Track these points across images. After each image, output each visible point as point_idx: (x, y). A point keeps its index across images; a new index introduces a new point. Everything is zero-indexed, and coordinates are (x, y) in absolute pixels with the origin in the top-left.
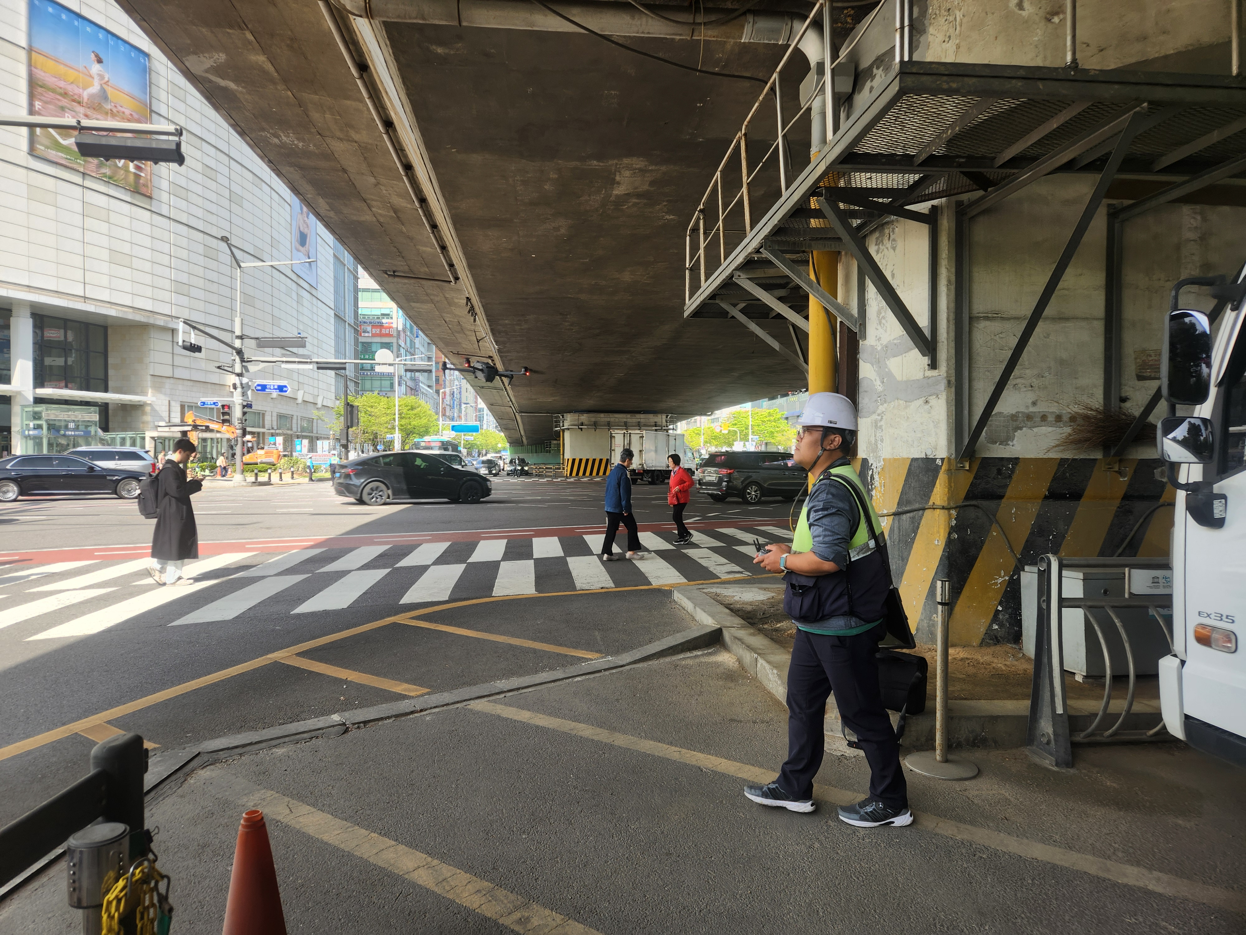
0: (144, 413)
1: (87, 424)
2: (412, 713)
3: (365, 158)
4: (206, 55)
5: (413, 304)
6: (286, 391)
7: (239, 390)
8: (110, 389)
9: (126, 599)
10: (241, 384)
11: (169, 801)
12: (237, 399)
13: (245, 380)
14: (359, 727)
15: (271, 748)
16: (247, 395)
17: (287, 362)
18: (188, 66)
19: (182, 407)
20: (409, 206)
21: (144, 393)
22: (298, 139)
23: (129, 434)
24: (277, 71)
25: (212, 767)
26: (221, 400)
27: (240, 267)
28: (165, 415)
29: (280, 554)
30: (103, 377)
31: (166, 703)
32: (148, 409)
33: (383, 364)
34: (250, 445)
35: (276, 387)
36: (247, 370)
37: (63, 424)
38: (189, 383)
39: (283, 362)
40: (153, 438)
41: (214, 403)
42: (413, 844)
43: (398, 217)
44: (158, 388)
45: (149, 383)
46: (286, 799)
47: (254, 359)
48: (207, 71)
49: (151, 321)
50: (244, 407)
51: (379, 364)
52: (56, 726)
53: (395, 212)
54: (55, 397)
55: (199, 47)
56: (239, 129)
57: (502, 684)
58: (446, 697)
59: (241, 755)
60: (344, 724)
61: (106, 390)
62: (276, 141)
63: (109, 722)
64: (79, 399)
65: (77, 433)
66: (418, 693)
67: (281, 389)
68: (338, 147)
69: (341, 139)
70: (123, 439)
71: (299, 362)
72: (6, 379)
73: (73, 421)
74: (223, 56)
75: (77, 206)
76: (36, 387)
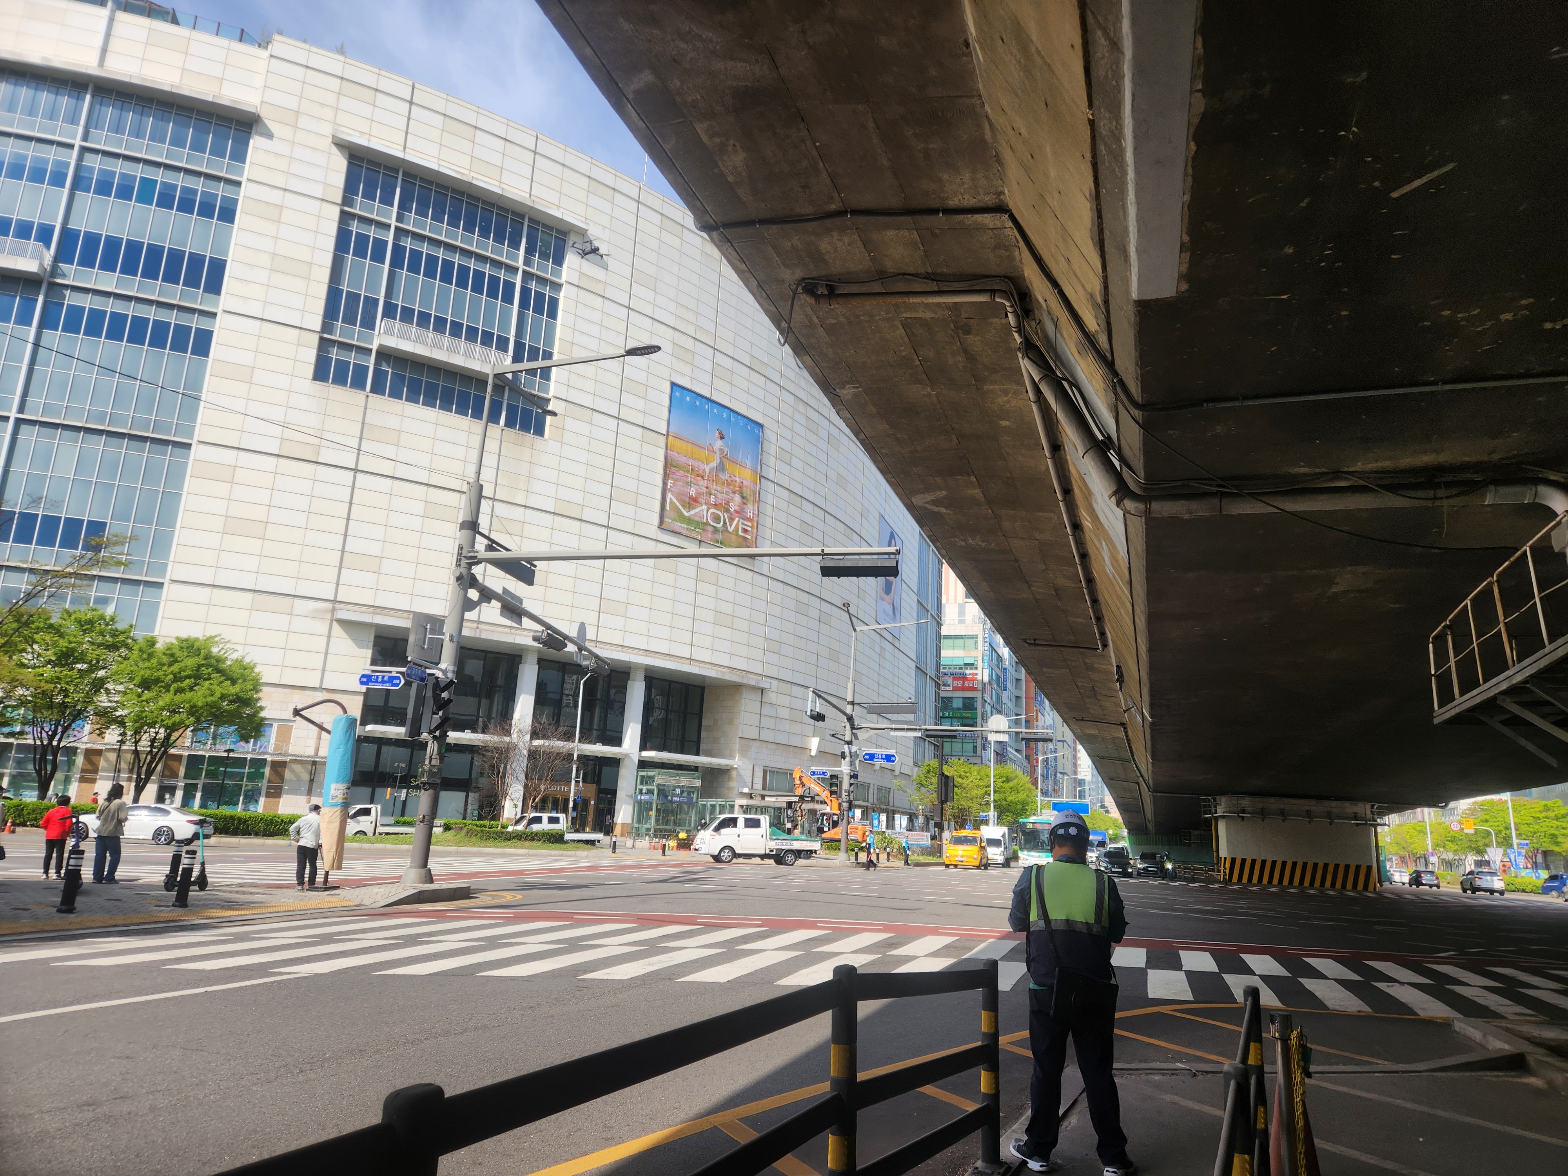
0: (730, 778)
1: (691, 790)
3: (1042, 551)
4: (930, 493)
5: (1045, 670)
6: (893, 761)
7: (848, 759)
8: (701, 752)
10: (850, 753)
12: (845, 768)
13: (854, 749)
16: (855, 764)
17: (896, 729)
18: (912, 501)
19: (765, 772)
21: (732, 757)
22: (983, 541)
23: (719, 802)
24: (986, 498)
26: (829, 770)
27: (855, 630)
28: (748, 780)
30: (695, 740)
32: (734, 773)
33: (997, 732)
35: (883, 757)
36: (857, 738)
37: (671, 788)
38: (773, 746)
39: (891, 729)
40: (741, 806)
41: (824, 773)
43: (1057, 594)
44: (744, 752)
45: (737, 747)
47: (864, 725)
48: (926, 504)
49: (745, 682)
50: (851, 777)
51: (992, 732)
53: (1056, 591)
54: (656, 760)
55: (927, 490)
61: (698, 754)
64: (675, 763)
65: (681, 799)
67: (889, 758)
68: (1017, 544)
69: (1023, 539)
70: (713, 806)
71: (908, 729)
72: (617, 741)
73: (678, 786)
74: (944, 493)
75: (692, 572)
76: (641, 750)
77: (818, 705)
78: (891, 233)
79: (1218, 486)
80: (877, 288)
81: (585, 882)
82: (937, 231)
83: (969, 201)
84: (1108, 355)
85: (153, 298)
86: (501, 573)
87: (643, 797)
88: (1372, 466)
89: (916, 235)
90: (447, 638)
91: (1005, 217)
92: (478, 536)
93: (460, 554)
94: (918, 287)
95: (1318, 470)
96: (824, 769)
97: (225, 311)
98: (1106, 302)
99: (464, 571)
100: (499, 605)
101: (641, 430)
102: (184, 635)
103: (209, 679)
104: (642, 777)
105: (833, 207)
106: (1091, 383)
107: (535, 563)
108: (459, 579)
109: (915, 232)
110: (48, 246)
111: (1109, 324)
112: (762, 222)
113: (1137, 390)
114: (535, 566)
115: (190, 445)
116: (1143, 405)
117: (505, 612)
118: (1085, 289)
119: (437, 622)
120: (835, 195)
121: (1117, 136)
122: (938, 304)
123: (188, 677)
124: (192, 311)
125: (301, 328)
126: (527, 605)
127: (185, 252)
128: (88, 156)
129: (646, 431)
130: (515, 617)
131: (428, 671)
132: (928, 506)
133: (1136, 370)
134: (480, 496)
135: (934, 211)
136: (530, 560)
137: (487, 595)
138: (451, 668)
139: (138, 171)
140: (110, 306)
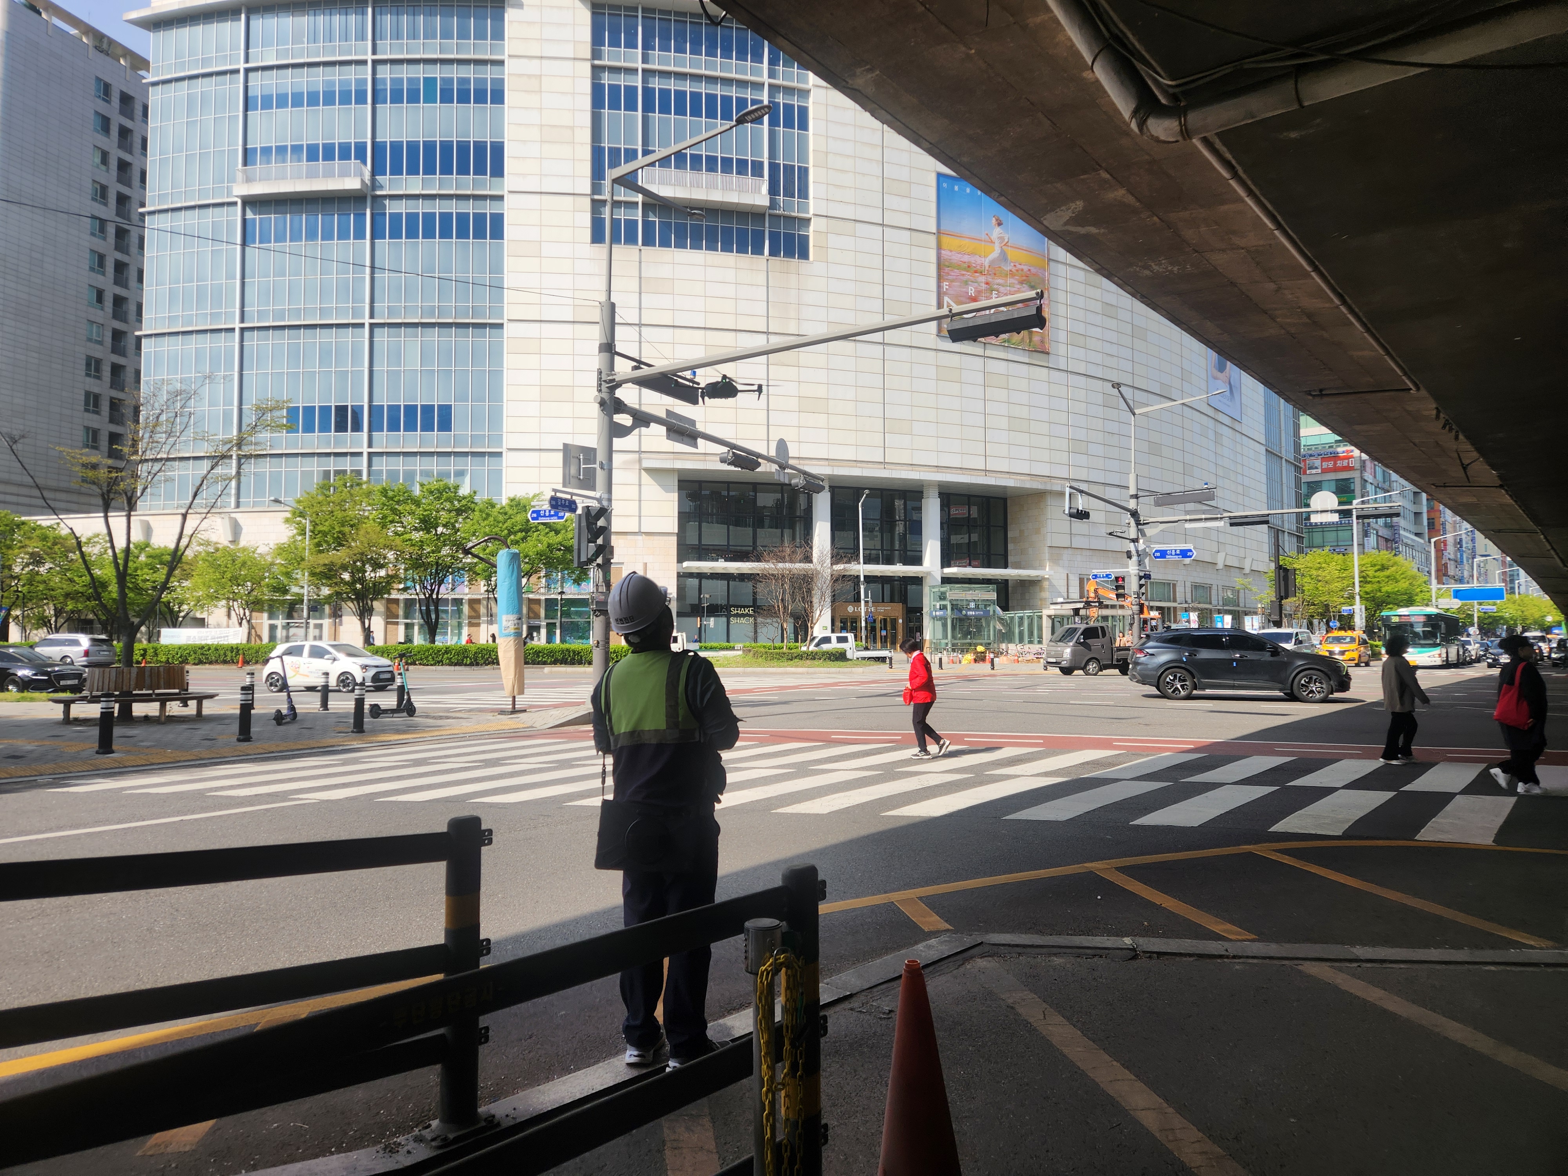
0: (1042, 589)
1: (987, 603)
2: (1221, 957)
3: (1258, 263)
4: (1063, 208)
6: (1190, 557)
7: (1135, 558)
8: (1009, 565)
9: (976, 787)
10: (1137, 551)
11: (943, 978)
12: (1132, 569)
13: (1141, 546)
14: (1150, 957)
15: (1050, 955)
16: (1144, 563)
17: (1190, 520)
18: (1048, 225)
19: (1081, 581)
20: (1327, 305)
21: (1042, 567)
22: (1171, 264)
23: (1028, 613)
24: (1138, 200)
25: (990, 959)
26: (1115, 571)
27: (1134, 414)
28: (1063, 590)
29: (1144, 756)
30: (1002, 553)
31: (972, 891)
32: (1046, 584)
34: (1154, 623)
35: (1178, 552)
36: (1144, 535)
37: (965, 603)
38: (1088, 553)
39: (1186, 520)
40: (1049, 616)
41: (1107, 576)
42: (1154, 1085)
44: (1055, 561)
45: (1047, 556)
46: (1045, 1005)
47: (1151, 520)
48: (1066, 224)
49: (1049, 488)
50: (1141, 578)
51: (1317, 512)
52: (880, 893)
55: (1055, 203)
56: (1105, 272)
57: (1359, 951)
58: (1273, 949)
59: (1020, 954)
60: (1134, 950)
61: (1006, 567)
62: (1147, 272)
63: (920, 898)
64: (981, 577)
65: (977, 613)
66: (1240, 938)
67: (1184, 554)
68: (1219, 259)
69: (1224, 250)
70: (1021, 618)
71: (1206, 519)
73: (973, 600)
74: (1079, 204)
75: (979, 378)
76: (943, 567)
85: (452, 192)
87: (938, 613)
90: (598, 468)
92: (616, 357)
93: (600, 379)
96: (1108, 571)
97: (510, 192)
99: (605, 396)
101: (908, 232)
104: (942, 593)
108: (602, 403)
110: (365, 163)
115: (502, 324)
119: (589, 453)
124: (484, 197)
125: (574, 194)
126: (702, 426)
127: (470, 142)
128: (380, 68)
129: (914, 234)
130: (685, 439)
132: (1070, 228)
137: (642, 419)
139: (420, 72)
140: (421, 208)
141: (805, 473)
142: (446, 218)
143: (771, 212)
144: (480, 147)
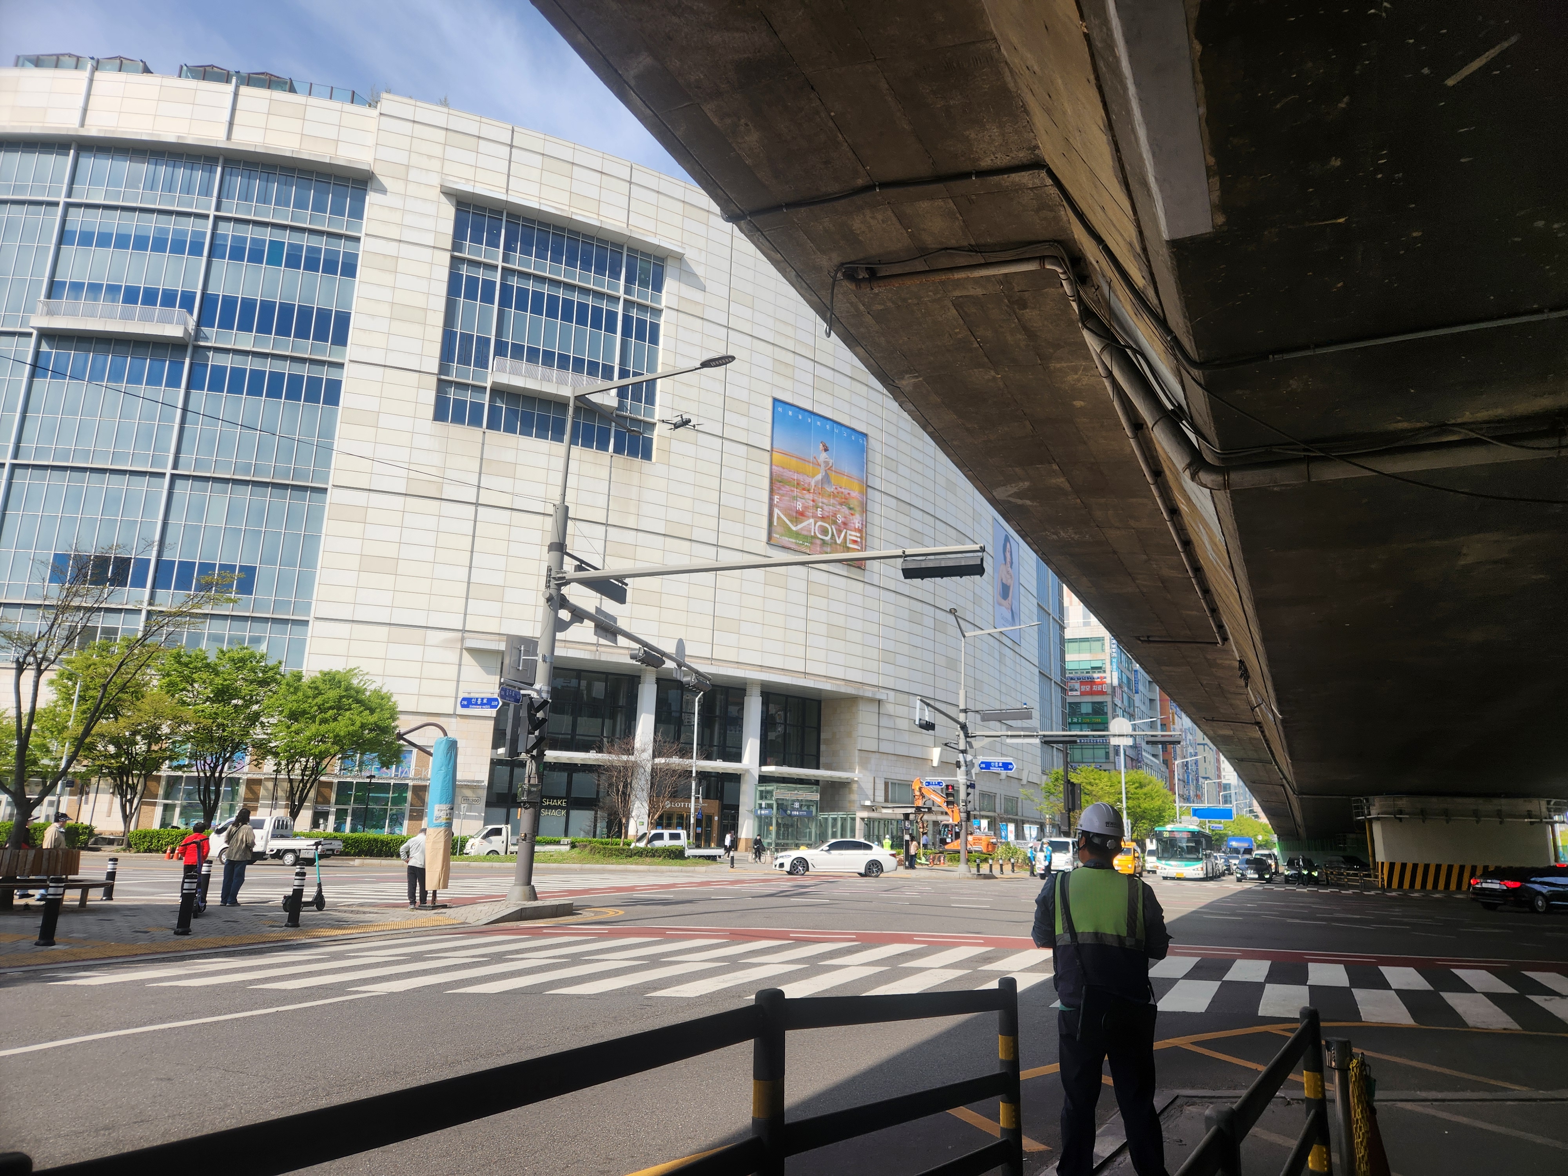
0: (851, 791)
1: (809, 804)
3: (1141, 541)
4: (1013, 486)
5: (1164, 668)
6: (1011, 769)
7: (963, 768)
8: (821, 766)
10: (966, 762)
12: (960, 778)
13: (969, 757)
16: (971, 773)
17: (1012, 736)
18: (994, 495)
19: (886, 784)
20: (1179, 576)
21: (852, 770)
22: (1075, 533)
23: (840, 815)
24: (1072, 486)
26: (945, 780)
27: (964, 636)
28: (870, 793)
30: (815, 753)
32: (855, 786)
33: (1119, 736)
35: (1001, 765)
36: (971, 747)
37: (790, 803)
38: (894, 758)
39: (1008, 736)
40: (863, 819)
41: (939, 783)
43: (1165, 586)
44: (864, 764)
45: (857, 759)
47: (978, 733)
48: (1009, 496)
49: (861, 693)
50: (968, 787)
51: (1114, 736)
53: (1162, 583)
54: (776, 775)
55: (1009, 481)
61: (818, 768)
62: (1055, 537)
64: (796, 777)
65: (801, 813)
67: (1006, 766)
68: (1112, 534)
70: (835, 820)
71: (1025, 736)
72: (737, 757)
73: (798, 800)
74: (1027, 484)
75: (803, 586)
76: (760, 766)
77: (927, 713)
78: (925, 205)
79: (1305, 450)
80: (920, 266)
81: (691, 897)
82: (974, 197)
83: (1002, 160)
84: (1159, 311)
85: (287, 353)
86: (593, 593)
87: (763, 812)
88: (1483, 415)
89: (952, 204)
90: (539, 659)
91: (1043, 174)
92: (565, 556)
93: (549, 576)
94: (961, 261)
95: (1419, 425)
96: (939, 779)
97: (351, 361)
98: (1144, 249)
99: (553, 591)
100: (592, 624)
101: (745, 447)
102: (326, 669)
103: (350, 709)
104: (761, 792)
105: (860, 182)
106: (1152, 347)
107: (627, 581)
108: (549, 600)
109: (950, 200)
110: (191, 313)
111: (1152, 275)
112: (788, 205)
113: (1191, 347)
114: (627, 585)
115: (326, 489)
116: (1201, 363)
117: (598, 630)
118: (1125, 240)
119: (530, 644)
120: (860, 168)
121: (1110, 45)
122: (988, 278)
123: (331, 708)
124: (322, 363)
125: (420, 372)
126: (622, 624)
127: (313, 307)
128: (221, 224)
129: (751, 449)
130: (609, 636)
131: (522, 692)
132: (1011, 499)
133: (1185, 323)
134: (566, 518)
135: (967, 175)
136: (620, 578)
137: (579, 615)
138: (545, 688)
139: (267, 235)
140: (250, 364)
141: (697, 672)
142: (276, 378)
143: (618, 412)
144: (324, 315)
